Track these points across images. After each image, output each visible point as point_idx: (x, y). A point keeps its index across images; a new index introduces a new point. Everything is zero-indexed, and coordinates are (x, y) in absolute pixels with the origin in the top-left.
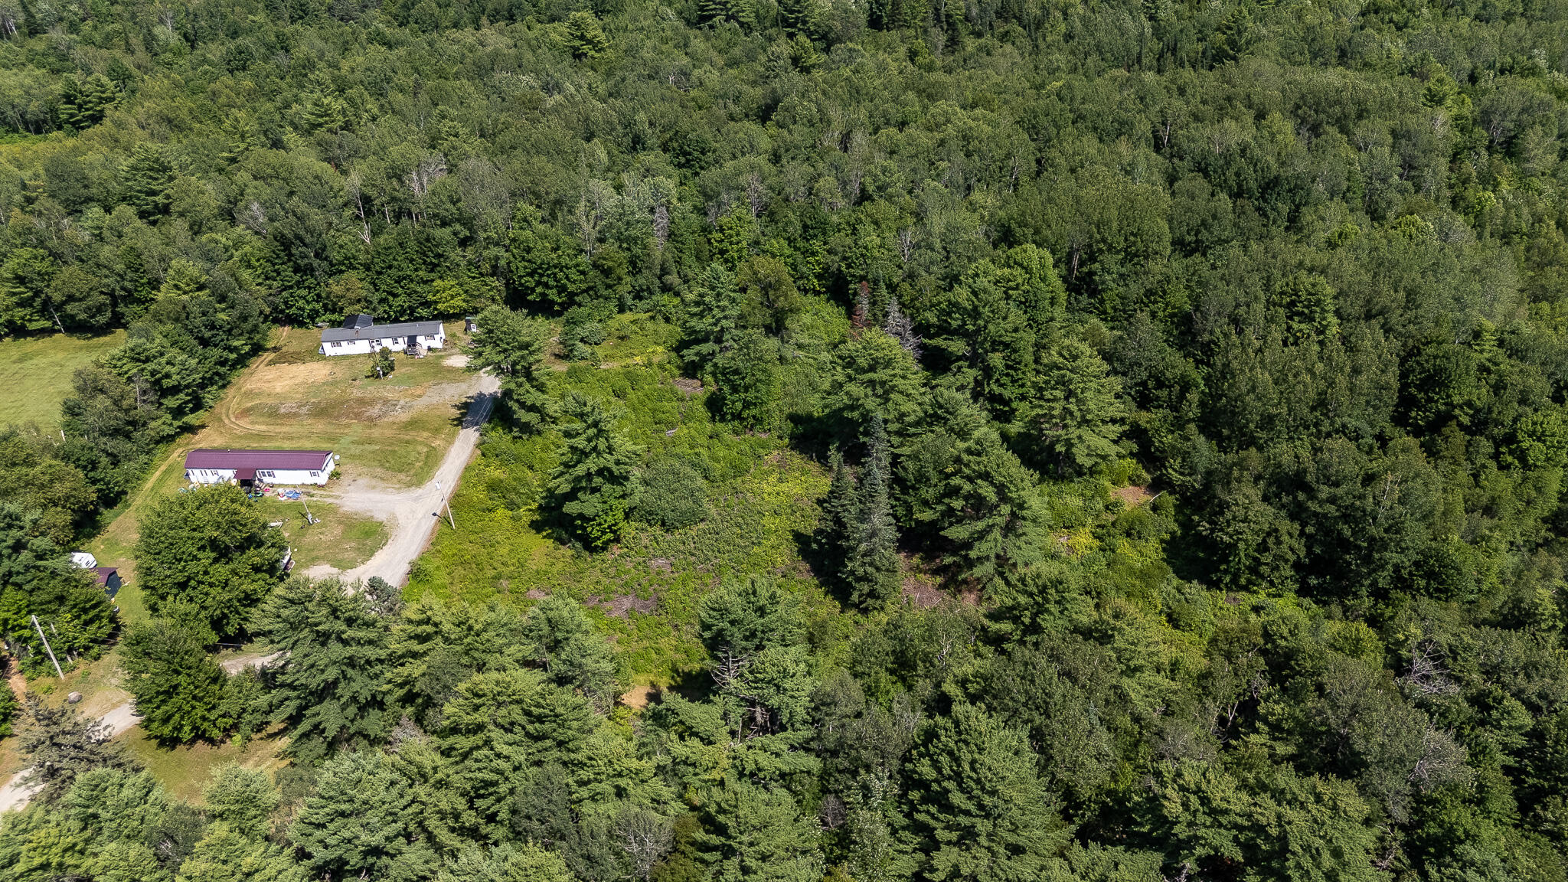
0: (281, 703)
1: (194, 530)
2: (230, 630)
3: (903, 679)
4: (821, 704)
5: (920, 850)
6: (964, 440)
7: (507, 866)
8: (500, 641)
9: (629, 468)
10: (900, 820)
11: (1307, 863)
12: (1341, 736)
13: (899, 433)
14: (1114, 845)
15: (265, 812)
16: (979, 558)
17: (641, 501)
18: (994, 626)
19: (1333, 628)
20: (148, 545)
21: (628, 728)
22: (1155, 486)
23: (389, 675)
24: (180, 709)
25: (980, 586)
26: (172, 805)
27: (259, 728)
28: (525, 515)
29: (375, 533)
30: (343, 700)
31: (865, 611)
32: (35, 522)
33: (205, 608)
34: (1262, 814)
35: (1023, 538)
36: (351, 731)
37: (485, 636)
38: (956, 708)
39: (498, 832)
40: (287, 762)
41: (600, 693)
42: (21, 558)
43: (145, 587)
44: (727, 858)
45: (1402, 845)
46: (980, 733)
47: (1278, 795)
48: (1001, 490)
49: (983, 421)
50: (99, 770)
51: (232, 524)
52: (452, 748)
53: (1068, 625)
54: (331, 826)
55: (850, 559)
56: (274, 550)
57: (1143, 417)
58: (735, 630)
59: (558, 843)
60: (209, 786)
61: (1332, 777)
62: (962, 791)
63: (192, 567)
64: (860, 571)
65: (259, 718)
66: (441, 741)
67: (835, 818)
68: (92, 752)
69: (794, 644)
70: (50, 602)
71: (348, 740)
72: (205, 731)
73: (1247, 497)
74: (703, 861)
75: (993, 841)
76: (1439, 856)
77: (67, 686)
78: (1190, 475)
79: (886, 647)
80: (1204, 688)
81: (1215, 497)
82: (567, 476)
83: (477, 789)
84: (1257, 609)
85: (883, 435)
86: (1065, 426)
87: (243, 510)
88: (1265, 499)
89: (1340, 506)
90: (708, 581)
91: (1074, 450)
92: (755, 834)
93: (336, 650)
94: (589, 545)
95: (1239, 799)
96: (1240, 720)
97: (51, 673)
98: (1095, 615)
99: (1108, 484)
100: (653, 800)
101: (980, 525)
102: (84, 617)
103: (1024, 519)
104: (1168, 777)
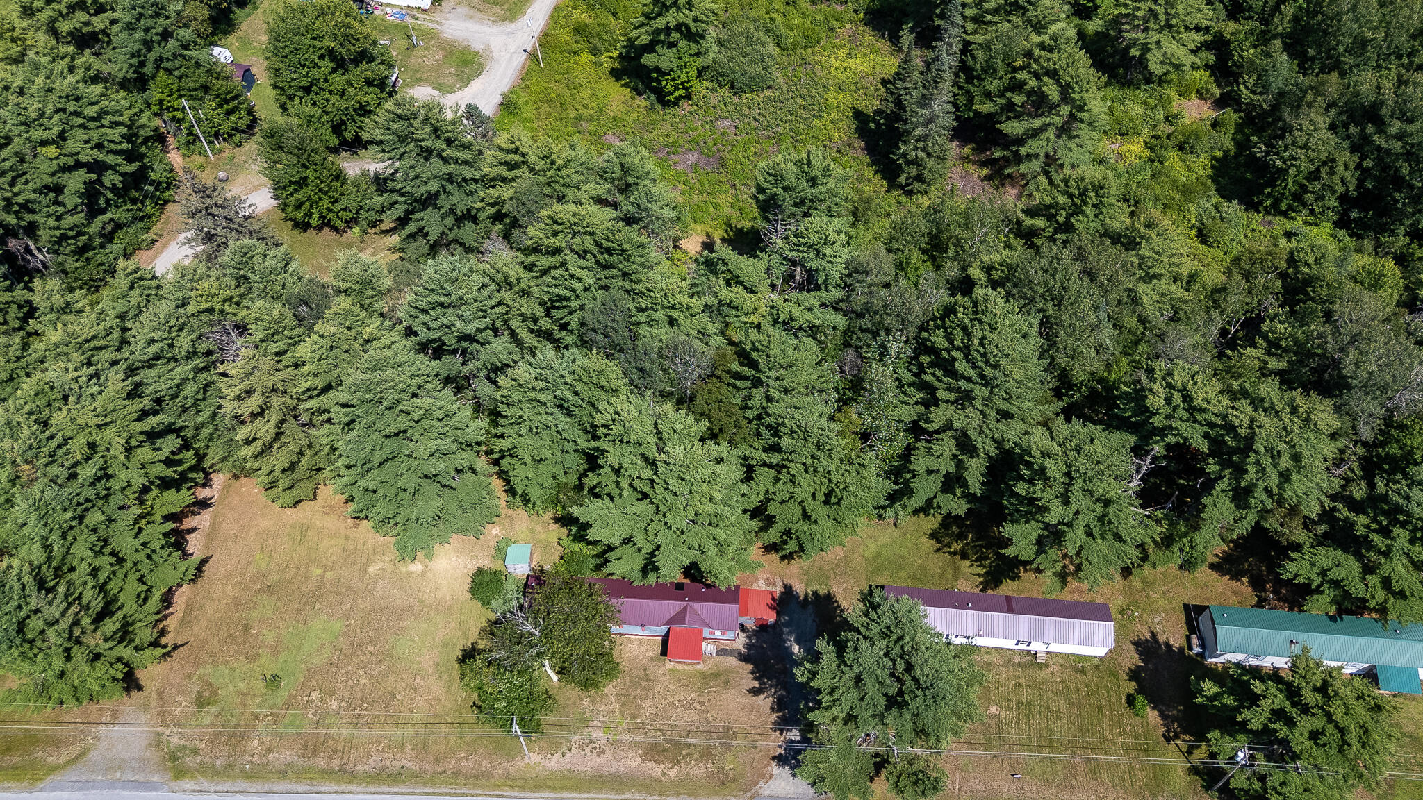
0: (392, 205)
1: (315, 39)
2: (348, 136)
3: (933, 259)
4: (855, 271)
5: (922, 404)
6: (1039, 33)
7: (574, 367)
8: (578, 178)
9: (706, 27)
10: (908, 377)
11: (1266, 461)
12: (1334, 359)
13: (975, 20)
14: (1095, 423)
15: (380, 294)
16: (1028, 155)
17: (714, 61)
18: (1029, 221)
19: (1360, 261)
20: (276, 48)
21: (683, 269)
22: (1220, 103)
23: (481, 194)
24: (309, 198)
25: (1023, 182)
26: (306, 277)
27: (374, 224)
28: (608, 61)
29: (472, 62)
30: (443, 211)
31: (909, 193)
32: (178, 13)
33: (327, 113)
34: (1237, 417)
35: (1077, 140)
36: (450, 238)
37: (565, 171)
38: (978, 291)
39: (569, 339)
40: (397, 256)
41: (661, 236)
42: (169, 46)
43: (275, 87)
44: (756, 387)
45: (1359, 459)
46: (995, 315)
47: (1257, 403)
48: (1065, 90)
49: (1063, 16)
50: (247, 241)
51: (347, 37)
52: (533, 265)
53: (1100, 228)
54: (432, 313)
55: (904, 142)
56: (383, 67)
57: (1230, 28)
58: (787, 196)
59: (617, 354)
60: (335, 267)
61: (1313, 394)
62: (968, 361)
63: (315, 74)
64: (912, 155)
65: (373, 216)
66: (524, 258)
67: (852, 368)
68: (240, 225)
69: (839, 216)
70: (196, 90)
71: (447, 245)
72: (330, 220)
73: (1314, 124)
74: (735, 386)
75: (986, 405)
76: (1392, 472)
77: (215, 166)
78: (1261, 94)
79: (922, 228)
80: (1215, 301)
81: (1280, 119)
82: (647, 28)
83: (553, 302)
84: (1289, 235)
85: (959, 19)
86: (1146, 29)
87: (356, 24)
88: (1332, 127)
89: (1406, 143)
90: (768, 147)
91: (1149, 56)
92: (781, 371)
93: (436, 165)
94: (662, 99)
95: (1220, 402)
96: (1241, 334)
97: (202, 153)
98: (1128, 222)
99: (1174, 95)
100: (699, 332)
101: (1037, 123)
102: (225, 107)
103: (1081, 121)
104: (1158, 374)
